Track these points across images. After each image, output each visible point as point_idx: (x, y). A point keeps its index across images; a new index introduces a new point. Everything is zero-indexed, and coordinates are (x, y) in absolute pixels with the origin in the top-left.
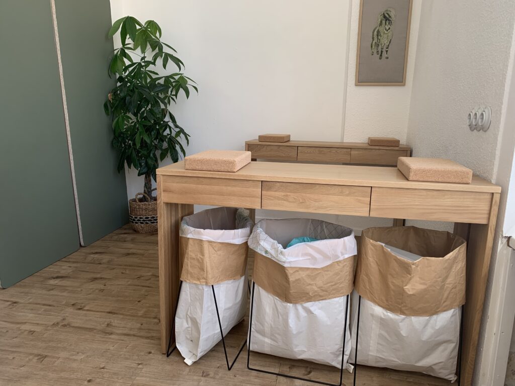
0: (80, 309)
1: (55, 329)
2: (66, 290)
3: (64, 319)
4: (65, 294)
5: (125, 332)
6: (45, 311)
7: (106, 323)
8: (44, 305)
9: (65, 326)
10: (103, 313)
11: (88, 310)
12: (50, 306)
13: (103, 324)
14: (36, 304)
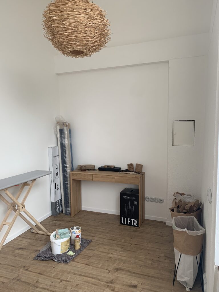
0: (26, 270)
1: (14, 282)
2: (23, 257)
3: (18, 276)
4: (21, 260)
5: (43, 287)
6: (11, 270)
7: (36, 280)
8: (12, 266)
9: (18, 280)
10: (36, 274)
11: (30, 271)
12: (14, 267)
13: (35, 281)
14: (8, 265)
